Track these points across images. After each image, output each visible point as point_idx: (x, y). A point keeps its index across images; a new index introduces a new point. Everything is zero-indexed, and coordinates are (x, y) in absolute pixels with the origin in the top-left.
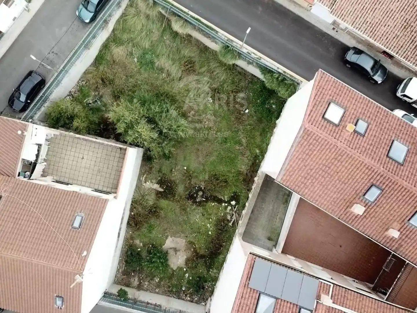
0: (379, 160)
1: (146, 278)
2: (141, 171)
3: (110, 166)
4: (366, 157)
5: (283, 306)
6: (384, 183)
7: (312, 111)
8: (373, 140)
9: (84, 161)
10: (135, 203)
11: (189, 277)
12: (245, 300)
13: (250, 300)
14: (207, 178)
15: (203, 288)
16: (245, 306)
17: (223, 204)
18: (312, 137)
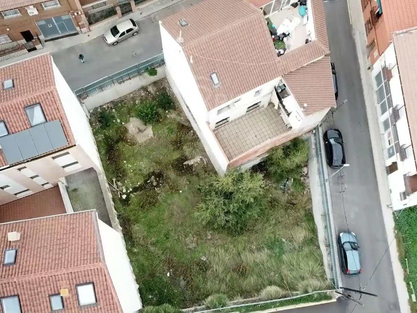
0: (23, 286)
1: (146, 98)
2: (211, 164)
3: (232, 146)
4: (35, 279)
5: (23, 125)
6: (6, 271)
7: (106, 280)
8: (39, 300)
9: (254, 135)
10: (196, 139)
11: (116, 120)
12: (55, 108)
13: (51, 110)
14: (159, 197)
15: (100, 121)
16: (51, 104)
17: (131, 190)
18: (90, 260)
